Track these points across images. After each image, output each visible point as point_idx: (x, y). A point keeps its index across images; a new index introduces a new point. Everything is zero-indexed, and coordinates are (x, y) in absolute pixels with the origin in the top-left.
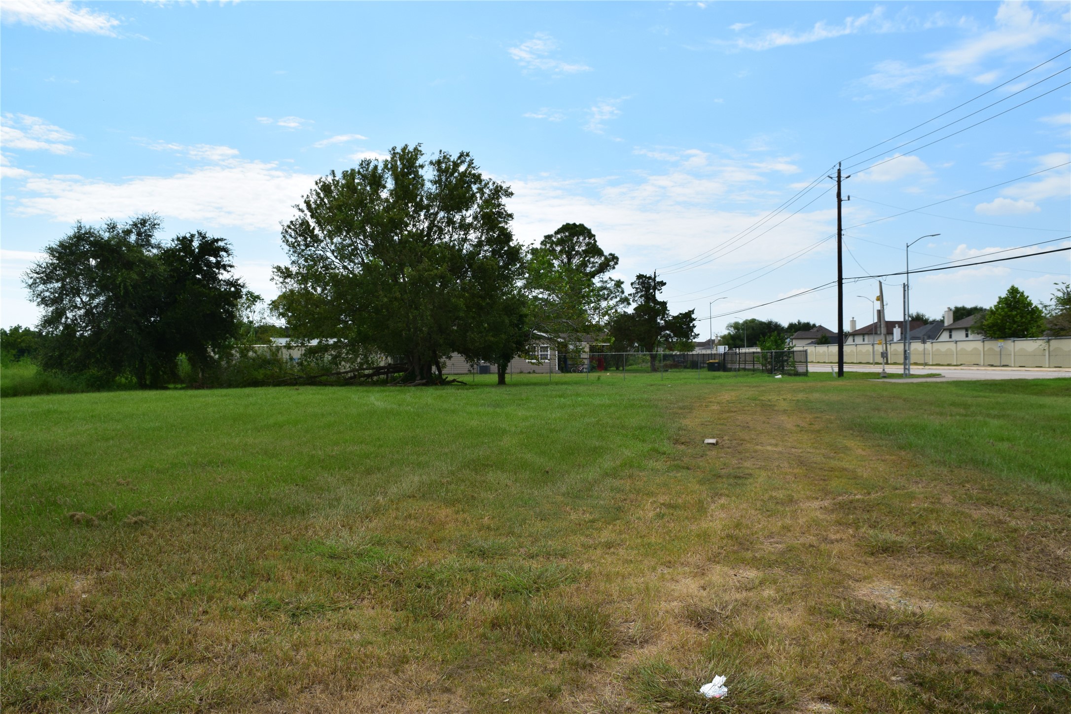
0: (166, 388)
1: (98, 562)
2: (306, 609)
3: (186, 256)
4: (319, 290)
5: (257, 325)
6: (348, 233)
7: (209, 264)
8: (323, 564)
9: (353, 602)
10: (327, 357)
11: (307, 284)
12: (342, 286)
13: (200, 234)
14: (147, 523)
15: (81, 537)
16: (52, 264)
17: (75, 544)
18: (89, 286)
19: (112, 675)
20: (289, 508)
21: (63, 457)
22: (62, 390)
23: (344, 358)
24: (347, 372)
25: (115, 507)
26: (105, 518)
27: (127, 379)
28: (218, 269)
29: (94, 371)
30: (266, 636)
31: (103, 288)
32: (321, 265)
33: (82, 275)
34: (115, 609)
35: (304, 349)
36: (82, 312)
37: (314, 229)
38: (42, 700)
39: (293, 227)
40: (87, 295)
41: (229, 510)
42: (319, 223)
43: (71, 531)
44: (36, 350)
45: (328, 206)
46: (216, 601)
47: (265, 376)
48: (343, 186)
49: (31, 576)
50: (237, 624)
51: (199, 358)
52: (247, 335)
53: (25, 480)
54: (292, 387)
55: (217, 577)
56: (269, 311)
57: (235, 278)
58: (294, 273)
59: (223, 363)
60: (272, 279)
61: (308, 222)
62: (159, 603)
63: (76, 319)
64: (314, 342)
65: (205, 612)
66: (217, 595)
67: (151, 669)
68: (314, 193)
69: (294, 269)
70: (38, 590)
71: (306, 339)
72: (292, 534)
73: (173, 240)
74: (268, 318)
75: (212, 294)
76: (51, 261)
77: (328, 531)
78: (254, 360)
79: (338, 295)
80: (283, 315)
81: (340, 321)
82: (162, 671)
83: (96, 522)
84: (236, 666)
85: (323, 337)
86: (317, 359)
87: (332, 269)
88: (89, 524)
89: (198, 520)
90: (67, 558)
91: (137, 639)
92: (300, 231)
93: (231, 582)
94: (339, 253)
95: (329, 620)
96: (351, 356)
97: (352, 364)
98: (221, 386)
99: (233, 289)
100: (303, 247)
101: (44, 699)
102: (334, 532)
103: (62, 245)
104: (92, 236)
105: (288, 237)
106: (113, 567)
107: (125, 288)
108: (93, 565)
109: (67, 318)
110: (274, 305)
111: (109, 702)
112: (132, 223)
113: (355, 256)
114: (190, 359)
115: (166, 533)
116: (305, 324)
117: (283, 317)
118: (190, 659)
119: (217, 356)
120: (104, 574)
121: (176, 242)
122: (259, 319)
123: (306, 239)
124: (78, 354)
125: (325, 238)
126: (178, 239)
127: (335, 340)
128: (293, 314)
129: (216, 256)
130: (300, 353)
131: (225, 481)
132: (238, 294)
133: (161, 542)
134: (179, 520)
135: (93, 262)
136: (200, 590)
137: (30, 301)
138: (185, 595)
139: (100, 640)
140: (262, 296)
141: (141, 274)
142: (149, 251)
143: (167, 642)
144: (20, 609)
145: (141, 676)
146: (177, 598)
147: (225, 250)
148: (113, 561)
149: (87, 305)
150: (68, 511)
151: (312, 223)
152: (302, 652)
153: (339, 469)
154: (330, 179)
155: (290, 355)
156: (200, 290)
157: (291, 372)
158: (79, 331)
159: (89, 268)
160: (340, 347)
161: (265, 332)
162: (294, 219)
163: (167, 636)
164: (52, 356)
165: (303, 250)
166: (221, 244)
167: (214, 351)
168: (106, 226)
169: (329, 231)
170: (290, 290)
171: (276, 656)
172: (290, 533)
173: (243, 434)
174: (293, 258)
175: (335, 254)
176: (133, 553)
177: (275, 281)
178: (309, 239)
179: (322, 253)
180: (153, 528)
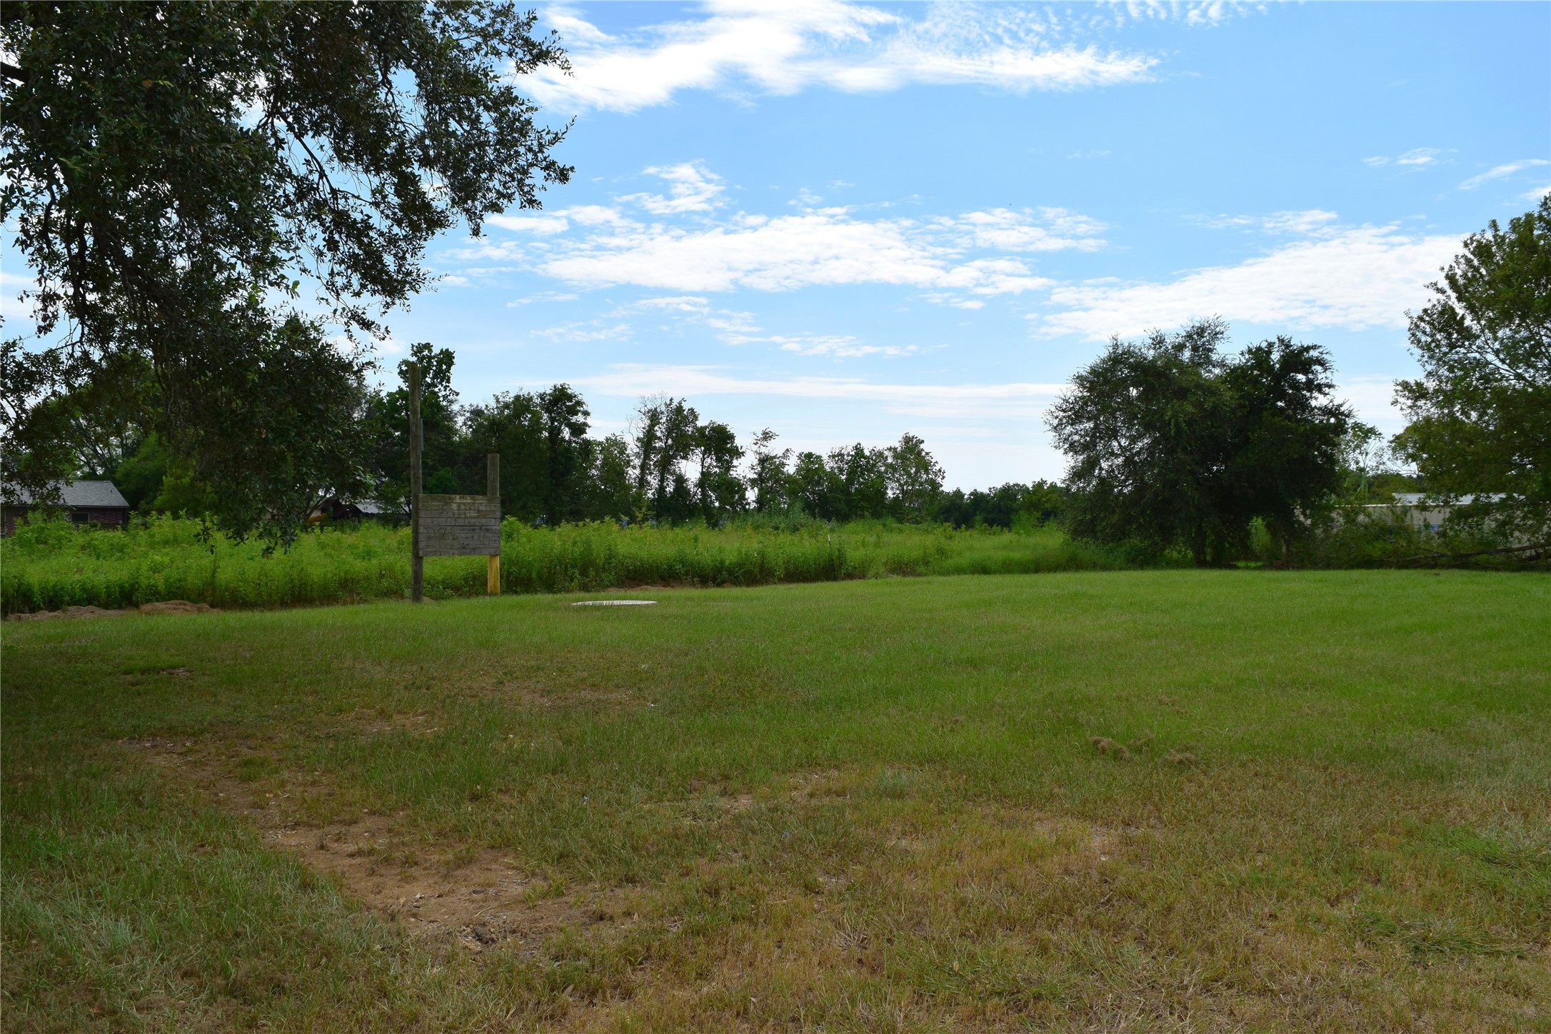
0: (1235, 567)
1: (1125, 813)
2: (1439, 943)
3: (1261, 375)
4: (1474, 415)
5: (1371, 474)
6: (1523, 319)
7: (1296, 385)
8: (1473, 870)
9: (1524, 946)
10: (1489, 524)
11: (1453, 406)
12: (1515, 408)
13: (1281, 341)
14: (1197, 764)
15: (1105, 773)
16: (1081, 398)
17: (1097, 782)
18: (1129, 423)
19: (1129, 984)
20: (1418, 767)
21: (1090, 658)
22: (1094, 566)
23: (1518, 525)
24: (1523, 549)
25: (1154, 736)
26: (1139, 751)
27: (1179, 552)
28: (1310, 390)
29: (1135, 541)
30: (1367, 976)
31: (1148, 427)
32: (1477, 375)
33: (1120, 410)
34: (1143, 886)
35: (1448, 510)
36: (1121, 460)
37: (1463, 318)
38: (1035, 998)
39: (1427, 319)
40: (1127, 438)
41: (1320, 759)
42: (1471, 308)
43: (1093, 763)
44: (1063, 511)
45: (1486, 279)
46: (1291, 902)
47: (1384, 553)
48: (1512, 245)
49: (1039, 819)
50: (1321, 946)
51: (1283, 524)
52: (1355, 490)
53: (1041, 686)
54: (1428, 571)
55: (1294, 864)
56: (1390, 452)
57: (1336, 403)
58: (1431, 391)
59: (1319, 532)
60: (1395, 403)
61: (1452, 309)
62: (1205, 887)
63: (1113, 471)
64: (1467, 500)
65: (1273, 916)
66: (1294, 892)
67: (1186, 988)
68: (1462, 260)
69: (1431, 385)
70: (1045, 841)
71: (1452, 495)
72: (1421, 810)
73: (1242, 354)
74: (1389, 463)
75: (1302, 429)
76: (1080, 395)
77: (1484, 814)
78: (1366, 527)
79: (1509, 423)
80: (1413, 457)
81: (1512, 465)
82: (1201, 995)
83: (1127, 755)
84: (1315, 1015)
85: (1481, 492)
86: (1470, 527)
87: (1496, 380)
88: (1117, 756)
89: (1271, 769)
90: (1085, 802)
91: (1168, 938)
92: (1439, 323)
93: (1316, 876)
94: (1508, 354)
95: (1480, 970)
96: (1530, 522)
97: (1533, 535)
98: (1315, 566)
99: (1332, 420)
100: (1445, 349)
101: (1038, 997)
102: (1495, 818)
103: (1093, 371)
104: (1132, 357)
105: (1419, 334)
106: (1145, 823)
107: (1177, 425)
108: (1118, 816)
109: (1101, 469)
110: (1399, 443)
111: (1123, 1024)
112: (1184, 334)
113: (1536, 356)
114: (1268, 526)
115: (1224, 783)
116: (1450, 472)
117: (1413, 461)
118: (1243, 986)
119: (1309, 522)
120: (1132, 831)
121: (1247, 356)
122: (1375, 464)
123: (1450, 335)
124: (1116, 517)
125: (1482, 331)
126: (1250, 351)
127: (1503, 496)
128: (1430, 457)
129: (1306, 372)
130: (1441, 516)
131: (1315, 713)
132: (1340, 428)
133: (1215, 795)
134: (1243, 765)
135: (1134, 392)
136: (1268, 881)
137: (1056, 447)
138: (1244, 884)
139: (1119, 928)
140: (1379, 429)
141: (1198, 405)
142: (1210, 371)
143: (1212, 951)
144: (1021, 863)
145: (1170, 995)
146: (1233, 886)
147: (1321, 362)
148: (1146, 815)
149: (1127, 450)
150: (1092, 734)
151: (1460, 309)
152: (1427, 1016)
153: (1508, 710)
154: (1489, 236)
155: (1425, 520)
156: (1283, 423)
157: (1427, 547)
158: (1117, 487)
159: (1128, 400)
160: (1511, 507)
161: (1385, 484)
162: (1429, 306)
163: (1213, 943)
164: (1082, 520)
165: (1445, 354)
166: (1314, 353)
167: (1304, 513)
168: (1151, 341)
169: (1490, 320)
170: (1424, 418)
171: (1383, 1014)
172: (1417, 808)
173: (1346, 641)
174: (1429, 368)
175: (1502, 356)
176: (1174, 807)
177: (1399, 406)
178: (1455, 336)
179: (1478, 356)
180: (1205, 773)
